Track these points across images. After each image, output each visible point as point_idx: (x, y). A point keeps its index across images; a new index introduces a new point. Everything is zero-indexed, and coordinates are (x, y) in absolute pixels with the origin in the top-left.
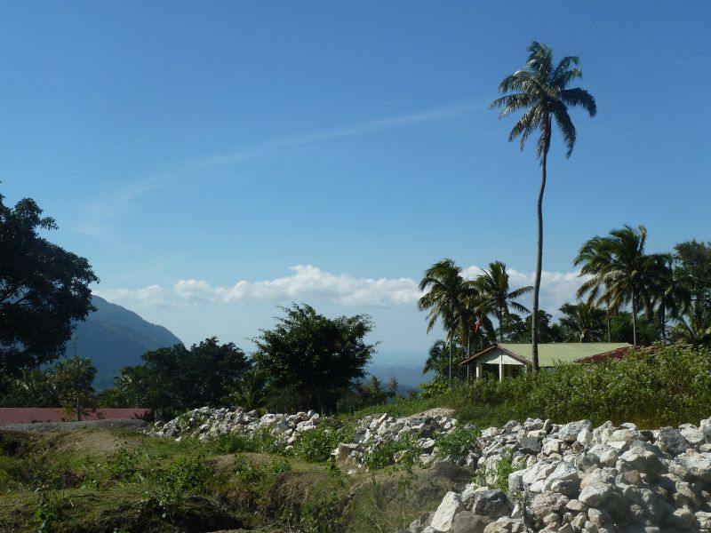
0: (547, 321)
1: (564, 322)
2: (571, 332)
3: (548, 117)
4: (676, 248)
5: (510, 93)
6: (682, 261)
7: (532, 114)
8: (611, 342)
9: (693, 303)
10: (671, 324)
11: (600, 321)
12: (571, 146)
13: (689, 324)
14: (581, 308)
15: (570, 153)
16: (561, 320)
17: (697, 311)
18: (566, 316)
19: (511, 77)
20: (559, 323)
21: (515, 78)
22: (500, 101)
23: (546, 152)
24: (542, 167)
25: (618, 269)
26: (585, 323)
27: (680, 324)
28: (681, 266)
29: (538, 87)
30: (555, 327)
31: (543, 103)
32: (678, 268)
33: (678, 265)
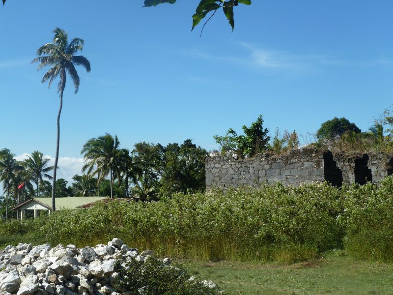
0: (65, 185)
1: (75, 185)
2: (78, 191)
3: (64, 70)
4: (135, 146)
5: (43, 55)
6: (138, 153)
7: (55, 68)
8: (100, 196)
9: (143, 175)
10: (132, 186)
11: (94, 185)
12: (77, 88)
13: (141, 186)
14: (84, 177)
15: (76, 91)
16: (73, 184)
17: (145, 180)
18: (76, 182)
19: (44, 46)
20: (72, 186)
21: (46, 47)
22: (37, 60)
23: (63, 90)
24: (60, 98)
25: (104, 156)
26: (86, 186)
27: (136, 186)
28: (137, 155)
29: (59, 53)
30: (70, 188)
31: (62, 62)
32: (136, 156)
33: (136, 155)
